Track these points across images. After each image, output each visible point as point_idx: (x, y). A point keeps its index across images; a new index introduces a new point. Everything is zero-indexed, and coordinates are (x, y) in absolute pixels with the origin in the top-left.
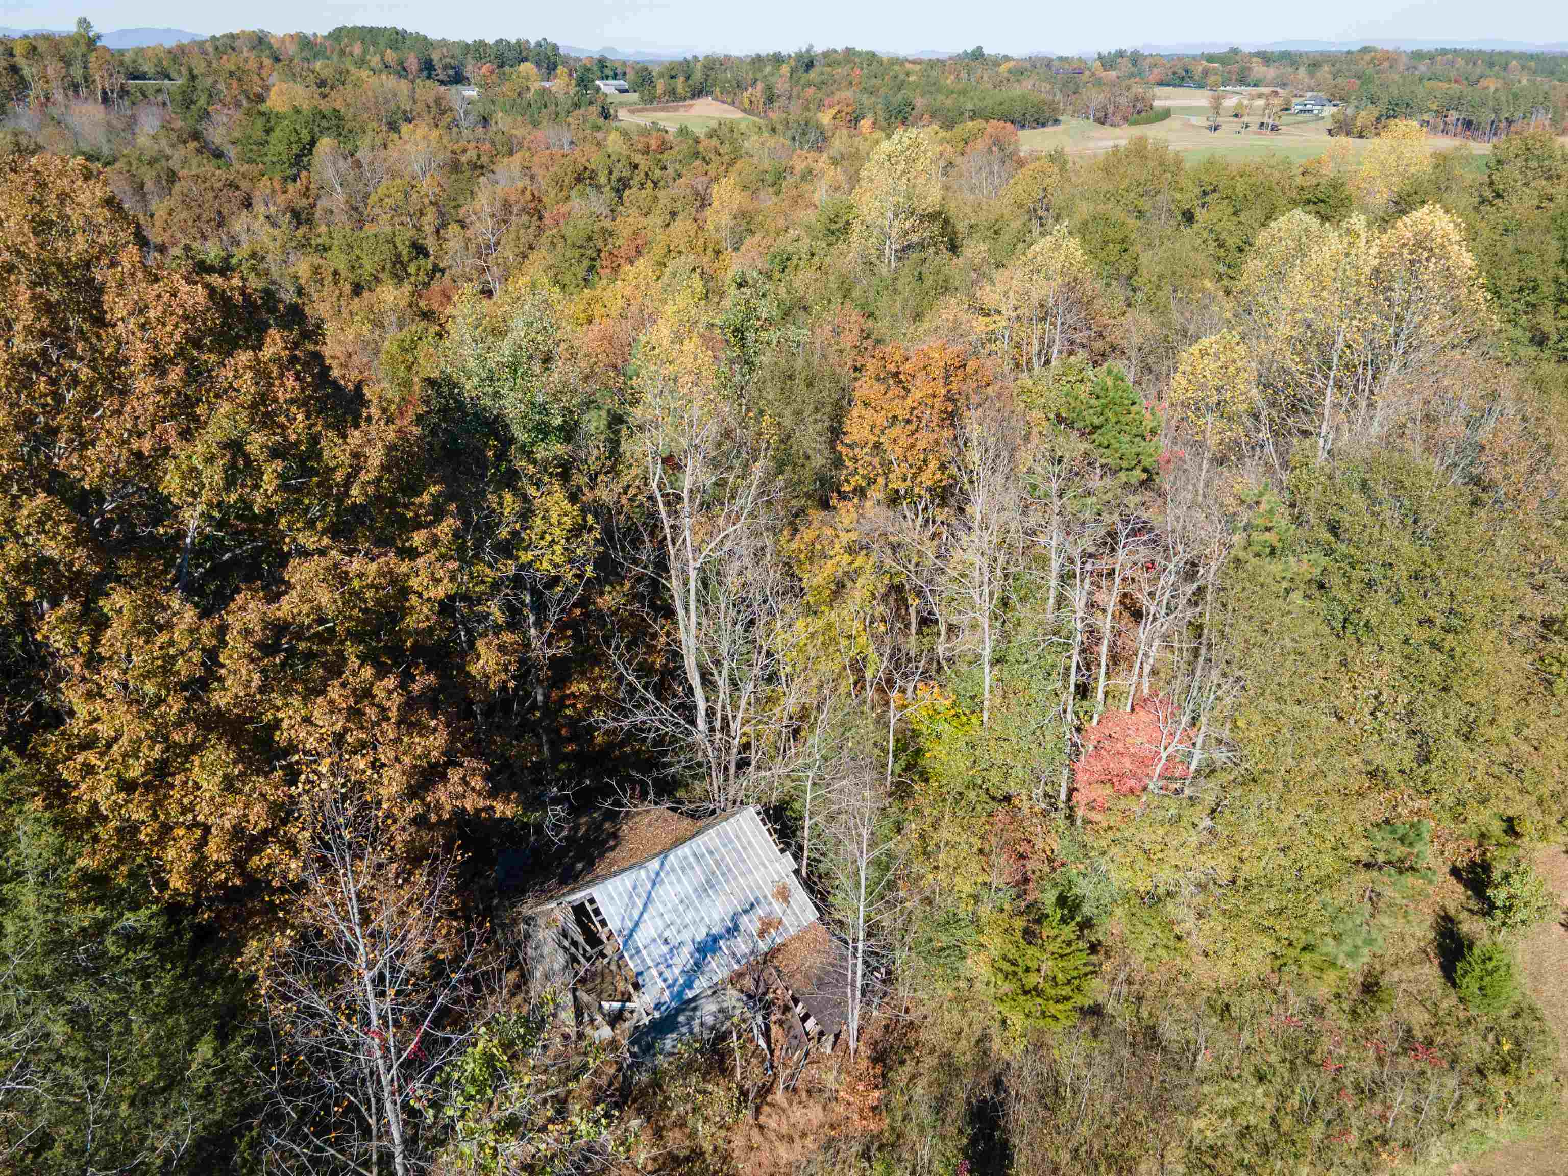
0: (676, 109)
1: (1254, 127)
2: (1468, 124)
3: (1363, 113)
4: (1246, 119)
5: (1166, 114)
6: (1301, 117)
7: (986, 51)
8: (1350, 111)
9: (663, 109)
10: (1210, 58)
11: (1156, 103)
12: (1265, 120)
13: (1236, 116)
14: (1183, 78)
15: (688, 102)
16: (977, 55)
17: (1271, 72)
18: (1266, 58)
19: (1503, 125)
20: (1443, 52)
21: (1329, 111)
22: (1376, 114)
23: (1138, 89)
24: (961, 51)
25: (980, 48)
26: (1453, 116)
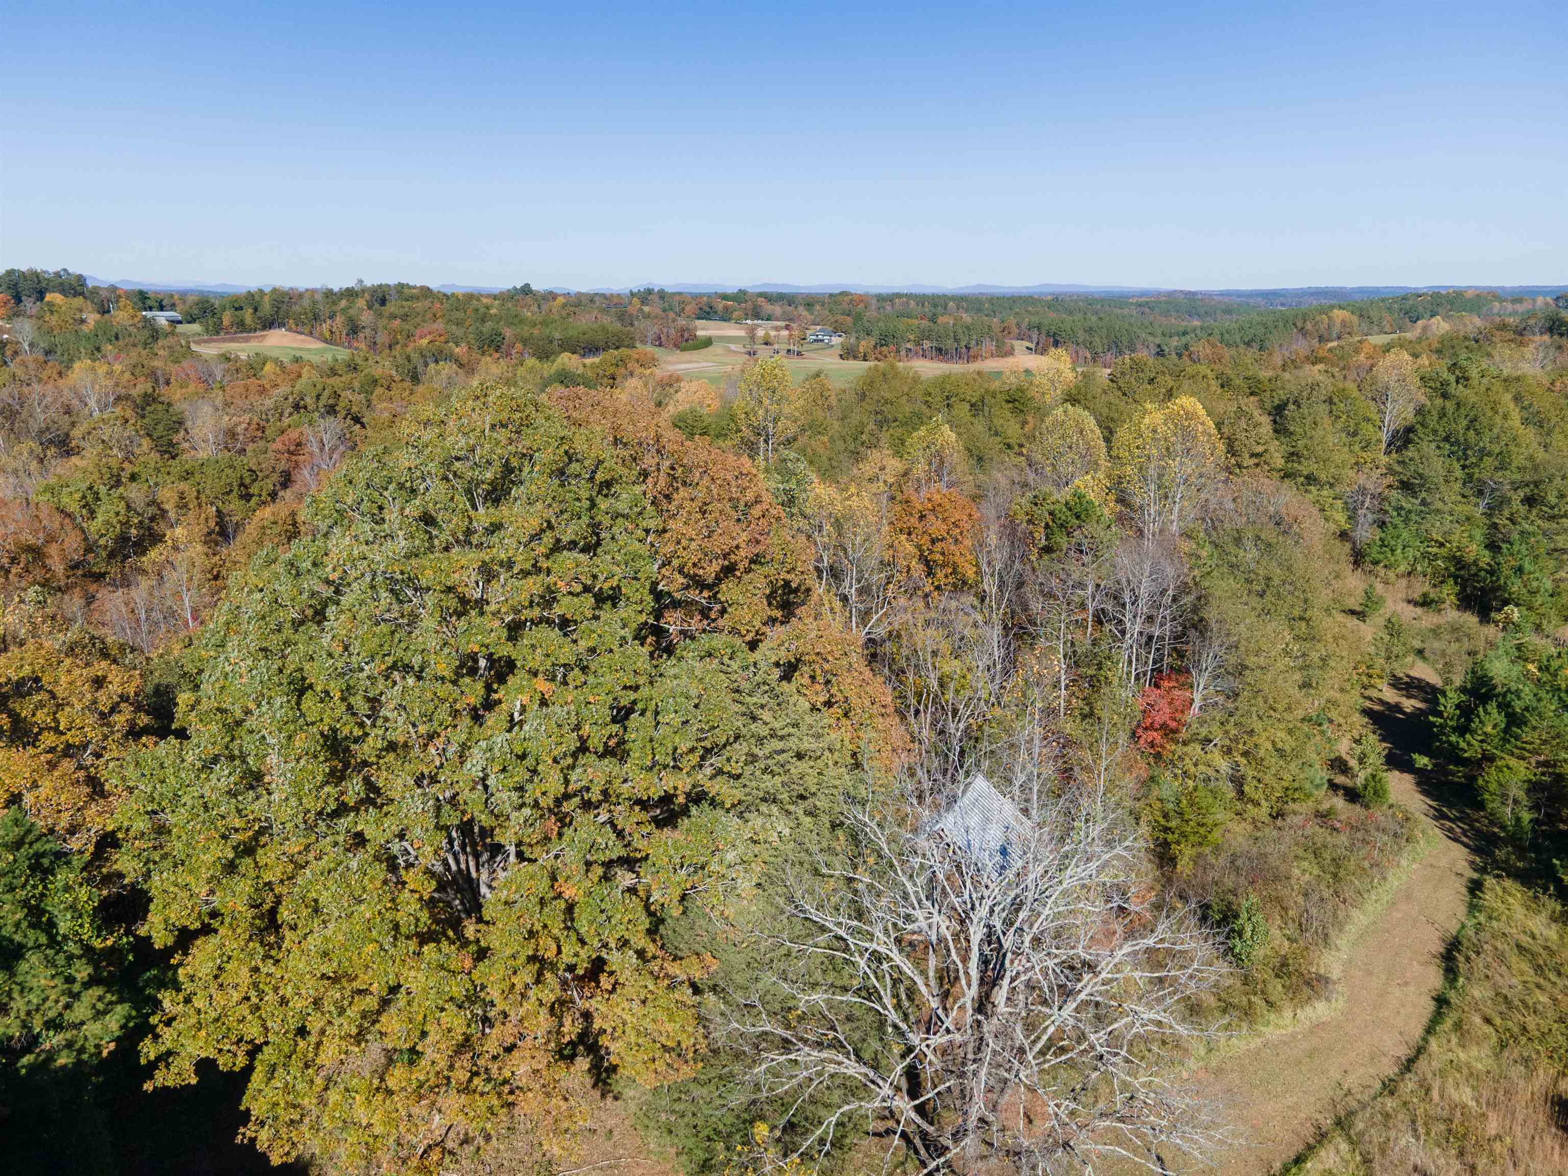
0: (247, 340)
1: (783, 353)
2: (939, 350)
3: (863, 343)
4: (776, 346)
5: (708, 342)
6: (816, 345)
7: (534, 287)
8: (852, 340)
9: (232, 340)
10: (725, 297)
11: (699, 333)
12: (791, 347)
13: (766, 344)
14: (708, 313)
15: (258, 333)
16: (526, 290)
17: (777, 309)
18: (770, 298)
19: (964, 350)
20: (898, 295)
21: (836, 340)
22: (873, 343)
23: (682, 322)
24: (511, 287)
25: (527, 285)
26: (927, 344)
